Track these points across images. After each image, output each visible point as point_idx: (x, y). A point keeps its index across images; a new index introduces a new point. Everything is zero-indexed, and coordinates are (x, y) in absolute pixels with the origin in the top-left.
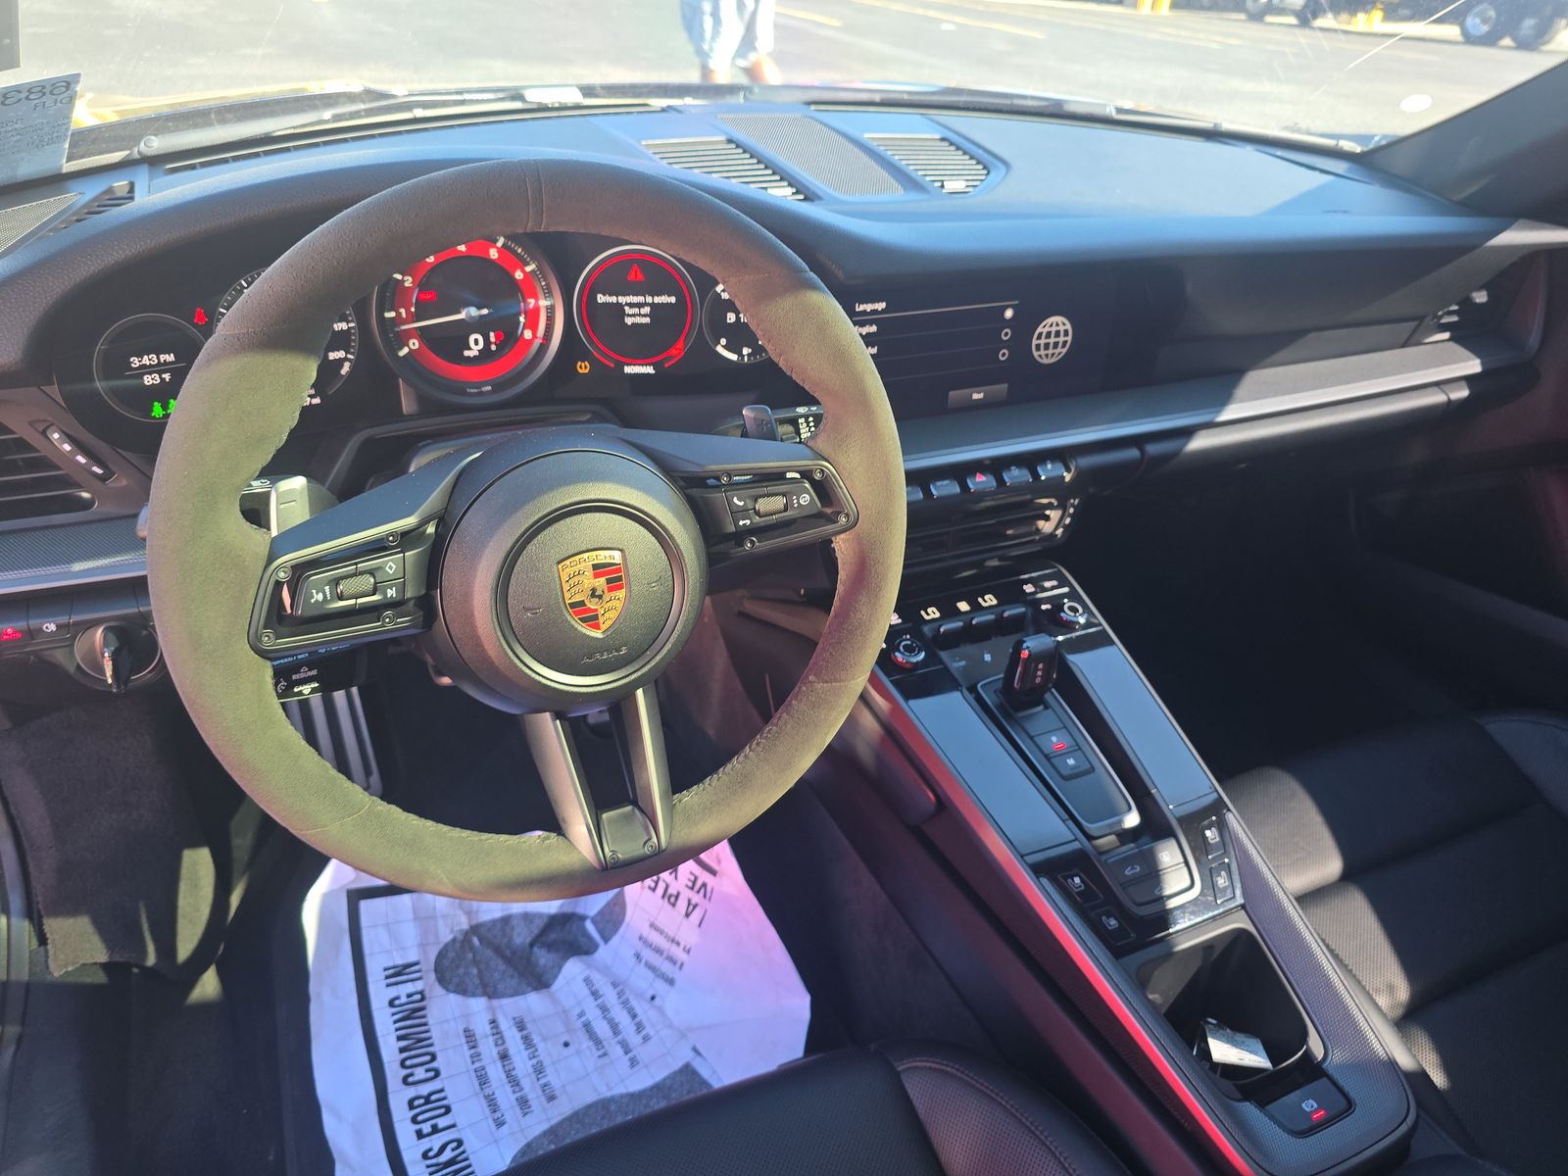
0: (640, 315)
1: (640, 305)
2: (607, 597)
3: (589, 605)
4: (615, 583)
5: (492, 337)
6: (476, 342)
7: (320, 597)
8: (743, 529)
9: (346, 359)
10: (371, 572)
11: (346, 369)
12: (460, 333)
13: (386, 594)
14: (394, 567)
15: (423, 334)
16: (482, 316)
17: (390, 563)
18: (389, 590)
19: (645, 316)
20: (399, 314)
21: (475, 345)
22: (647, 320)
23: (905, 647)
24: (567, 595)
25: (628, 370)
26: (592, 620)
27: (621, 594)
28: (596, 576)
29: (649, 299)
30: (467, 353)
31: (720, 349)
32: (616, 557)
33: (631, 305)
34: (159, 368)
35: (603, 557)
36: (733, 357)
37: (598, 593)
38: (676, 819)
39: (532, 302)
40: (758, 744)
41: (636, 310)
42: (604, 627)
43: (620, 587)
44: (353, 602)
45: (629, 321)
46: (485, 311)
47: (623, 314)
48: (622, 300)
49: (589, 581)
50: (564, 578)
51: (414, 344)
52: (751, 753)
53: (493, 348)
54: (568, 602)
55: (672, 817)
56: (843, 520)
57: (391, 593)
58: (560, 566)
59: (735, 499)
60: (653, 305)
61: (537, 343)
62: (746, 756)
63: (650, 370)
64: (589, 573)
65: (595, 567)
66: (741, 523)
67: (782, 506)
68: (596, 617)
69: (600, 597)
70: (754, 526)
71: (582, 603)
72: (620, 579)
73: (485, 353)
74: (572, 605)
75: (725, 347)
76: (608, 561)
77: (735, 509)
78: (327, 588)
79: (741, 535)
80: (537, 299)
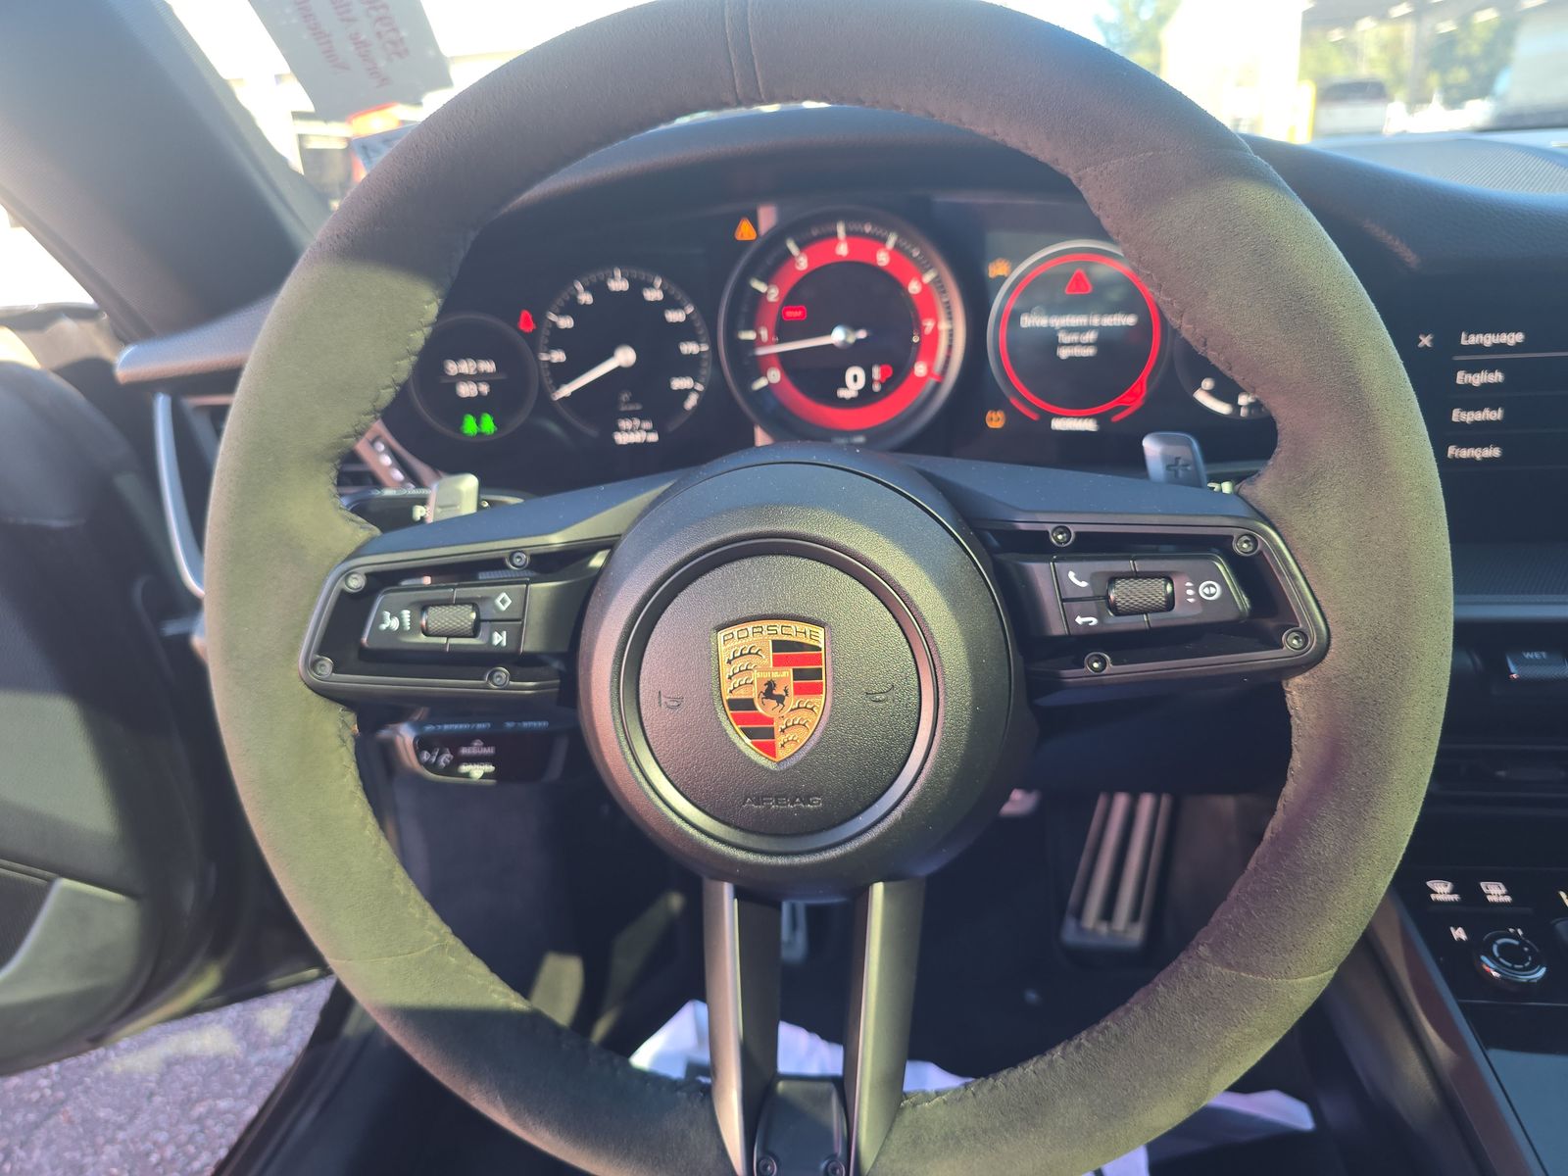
0: (1079, 344)
1: (1082, 330)
2: (792, 701)
3: (760, 710)
4: (808, 679)
5: (876, 372)
6: (855, 378)
7: (394, 624)
8: (1082, 631)
9: (693, 390)
10: (474, 603)
11: (691, 402)
12: (834, 363)
13: (491, 639)
14: (509, 602)
15: (785, 361)
16: (858, 342)
17: (504, 595)
18: (496, 634)
19: (1088, 344)
20: (759, 336)
21: (854, 380)
22: (1089, 352)
23: (1501, 948)
24: (726, 687)
25: (1058, 424)
26: (762, 734)
27: (819, 701)
28: (778, 662)
29: (1095, 321)
30: (842, 393)
31: (1202, 397)
32: (818, 637)
33: (1070, 330)
34: (477, 378)
35: (795, 632)
36: (1222, 408)
37: (778, 691)
38: (894, 1136)
39: (929, 325)
40: (1079, 1047)
41: (1074, 338)
42: (782, 754)
43: (816, 690)
44: (443, 640)
45: (1064, 353)
46: (862, 334)
47: (1055, 344)
48: (1057, 322)
49: (764, 668)
50: (724, 657)
51: (774, 375)
52: (1061, 1061)
53: (877, 387)
54: (727, 697)
55: (890, 1130)
56: (1291, 642)
57: (499, 639)
58: (721, 635)
59: (1071, 575)
60: (1100, 329)
61: (932, 381)
62: (1051, 1064)
63: (1089, 425)
64: (768, 656)
65: (778, 646)
66: (1080, 620)
67: (1161, 599)
68: (770, 734)
69: (780, 699)
70: (1105, 629)
71: (749, 704)
72: (818, 674)
73: (866, 394)
74: (734, 704)
75: (1212, 393)
76: (801, 639)
77: (1070, 594)
78: (406, 614)
79: (1082, 644)
80: (937, 321)
